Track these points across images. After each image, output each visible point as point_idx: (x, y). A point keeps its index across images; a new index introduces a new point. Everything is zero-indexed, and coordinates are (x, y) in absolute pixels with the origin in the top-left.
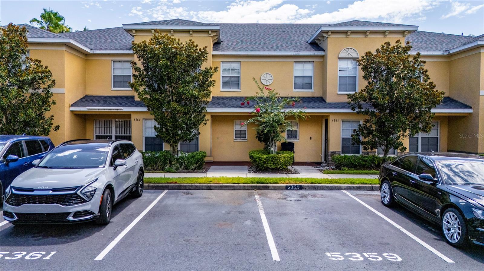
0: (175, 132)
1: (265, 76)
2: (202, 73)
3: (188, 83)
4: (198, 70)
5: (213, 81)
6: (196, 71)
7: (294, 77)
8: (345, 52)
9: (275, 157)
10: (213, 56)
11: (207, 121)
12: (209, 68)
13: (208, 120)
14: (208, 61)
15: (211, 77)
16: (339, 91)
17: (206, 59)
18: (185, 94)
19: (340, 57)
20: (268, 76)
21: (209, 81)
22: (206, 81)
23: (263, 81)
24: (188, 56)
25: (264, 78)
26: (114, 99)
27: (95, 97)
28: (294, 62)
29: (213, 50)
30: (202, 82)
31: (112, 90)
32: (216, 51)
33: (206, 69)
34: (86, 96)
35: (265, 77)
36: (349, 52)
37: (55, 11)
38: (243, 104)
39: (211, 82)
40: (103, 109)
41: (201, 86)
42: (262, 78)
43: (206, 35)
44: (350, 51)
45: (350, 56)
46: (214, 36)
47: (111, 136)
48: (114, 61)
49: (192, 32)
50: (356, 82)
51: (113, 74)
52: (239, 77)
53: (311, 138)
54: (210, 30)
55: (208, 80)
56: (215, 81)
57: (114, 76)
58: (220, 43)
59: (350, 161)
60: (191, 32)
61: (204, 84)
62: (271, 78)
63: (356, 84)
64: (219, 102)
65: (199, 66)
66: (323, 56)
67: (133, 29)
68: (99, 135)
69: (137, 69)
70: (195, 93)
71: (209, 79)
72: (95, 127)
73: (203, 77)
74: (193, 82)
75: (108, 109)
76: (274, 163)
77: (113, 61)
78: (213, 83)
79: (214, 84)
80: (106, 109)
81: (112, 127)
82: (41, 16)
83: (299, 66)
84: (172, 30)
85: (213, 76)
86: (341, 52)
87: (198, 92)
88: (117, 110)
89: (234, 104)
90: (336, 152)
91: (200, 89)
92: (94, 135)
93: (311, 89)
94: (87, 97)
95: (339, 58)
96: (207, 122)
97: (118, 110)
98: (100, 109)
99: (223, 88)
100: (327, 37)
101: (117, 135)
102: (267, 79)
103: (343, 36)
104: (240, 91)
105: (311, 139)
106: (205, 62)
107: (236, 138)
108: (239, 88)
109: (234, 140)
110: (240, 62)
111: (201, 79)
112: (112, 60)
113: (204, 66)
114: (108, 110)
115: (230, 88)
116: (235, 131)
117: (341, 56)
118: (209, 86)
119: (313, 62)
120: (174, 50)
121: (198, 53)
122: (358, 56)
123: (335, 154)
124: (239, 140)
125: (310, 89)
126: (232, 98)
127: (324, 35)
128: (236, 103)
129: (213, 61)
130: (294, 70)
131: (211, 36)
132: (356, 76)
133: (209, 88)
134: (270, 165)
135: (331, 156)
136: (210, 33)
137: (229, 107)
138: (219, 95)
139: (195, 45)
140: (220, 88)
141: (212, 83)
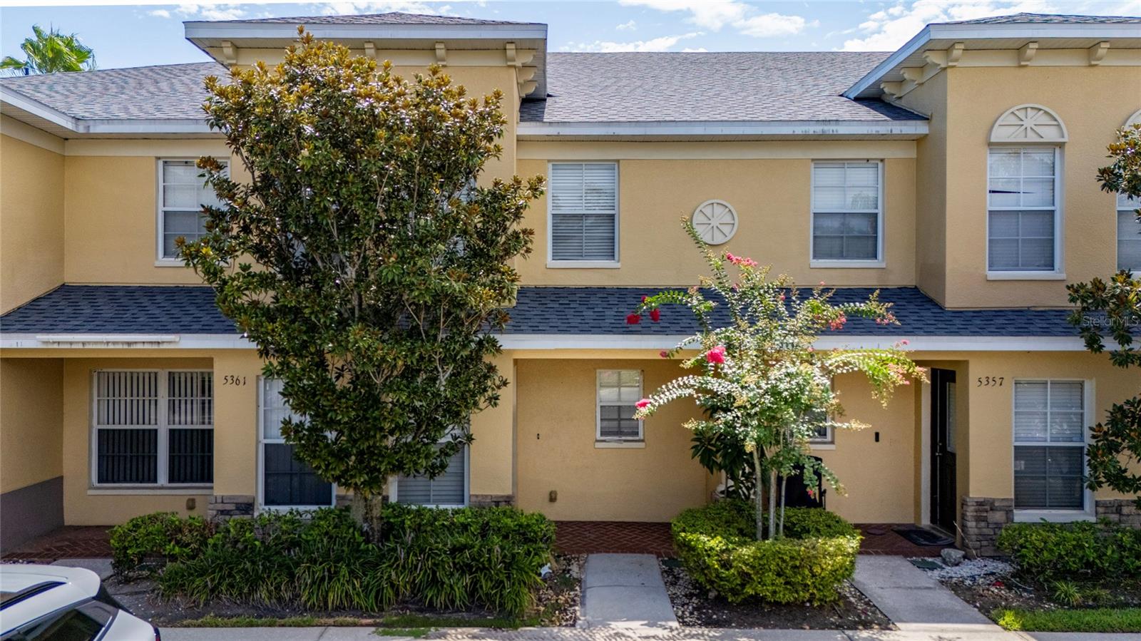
0: (369, 447)
1: (708, 211)
2: (483, 200)
3: (424, 240)
4: (464, 191)
5: (524, 232)
6: (456, 194)
7: (812, 215)
8: (1013, 120)
9: (792, 558)
10: (521, 140)
11: (499, 387)
12: (507, 181)
13: (505, 384)
14: (503, 155)
15: (517, 215)
16: (991, 267)
17: (498, 149)
18: (410, 287)
19: (993, 140)
20: (718, 210)
21: (510, 232)
22: (495, 233)
23: (699, 230)
24: (424, 129)
25: (706, 221)
26: (160, 298)
27: (90, 292)
28: (813, 160)
29: (522, 119)
30: (482, 235)
31: (157, 264)
32: (533, 124)
33: (496, 184)
34: (63, 287)
35: (709, 215)
36: (1028, 123)
37: (66, 33)
38: (634, 320)
39: (516, 235)
40: (102, 343)
41: (476, 253)
42: (698, 218)
43: (495, 61)
44: (1032, 119)
45: (1032, 138)
46: (524, 66)
47: (156, 431)
48: (165, 162)
49: (443, 52)
50: (1053, 234)
51: (161, 209)
52: (613, 216)
53: (877, 435)
54: (511, 42)
55: (505, 229)
56: (531, 233)
57: (166, 213)
58: (545, 100)
59: (1080, 553)
60: (441, 52)
61: (492, 243)
62: (728, 219)
63: (1052, 241)
64: (542, 307)
65: (470, 172)
66: (919, 140)
67: (225, 40)
68: (111, 427)
69: (226, 189)
70: (451, 286)
71: (508, 223)
72: (96, 398)
73: (483, 215)
74: (442, 238)
75: (123, 343)
76: (787, 583)
77: (161, 163)
78: (526, 242)
79: (529, 245)
80: (114, 343)
81: (159, 398)
82: (24, 46)
83: (828, 176)
84: (368, 41)
85: (525, 213)
86: (999, 122)
87: (465, 280)
88: (155, 347)
89: (601, 317)
90: (994, 500)
91: (471, 266)
92: (90, 427)
93: (875, 257)
94: (65, 291)
95: (990, 145)
96: (499, 392)
97: (162, 347)
98: (89, 343)
99: (556, 256)
100: (945, 69)
101: (177, 427)
102: (714, 222)
103: (1006, 61)
104: (618, 265)
105: (877, 439)
106: (493, 160)
107: (602, 434)
108: (612, 256)
109: (599, 445)
110: (618, 161)
111: (479, 225)
112: (158, 158)
113: (489, 175)
114: (120, 347)
115: (580, 256)
116: (598, 410)
117: (999, 135)
118: (507, 252)
119: (882, 160)
120: (363, 104)
121: (465, 119)
122: (1063, 137)
123: (992, 510)
124: (613, 444)
125: (867, 258)
126: (589, 292)
127: (934, 58)
128: (608, 313)
129: (519, 160)
130: (813, 189)
131: (515, 67)
132: (1053, 211)
133: (508, 262)
134: (769, 587)
135: (978, 519)
136: (511, 52)
137: (583, 331)
138: (541, 282)
139: (455, 89)
140: (546, 258)
141: (519, 242)
